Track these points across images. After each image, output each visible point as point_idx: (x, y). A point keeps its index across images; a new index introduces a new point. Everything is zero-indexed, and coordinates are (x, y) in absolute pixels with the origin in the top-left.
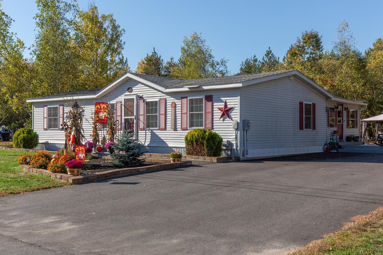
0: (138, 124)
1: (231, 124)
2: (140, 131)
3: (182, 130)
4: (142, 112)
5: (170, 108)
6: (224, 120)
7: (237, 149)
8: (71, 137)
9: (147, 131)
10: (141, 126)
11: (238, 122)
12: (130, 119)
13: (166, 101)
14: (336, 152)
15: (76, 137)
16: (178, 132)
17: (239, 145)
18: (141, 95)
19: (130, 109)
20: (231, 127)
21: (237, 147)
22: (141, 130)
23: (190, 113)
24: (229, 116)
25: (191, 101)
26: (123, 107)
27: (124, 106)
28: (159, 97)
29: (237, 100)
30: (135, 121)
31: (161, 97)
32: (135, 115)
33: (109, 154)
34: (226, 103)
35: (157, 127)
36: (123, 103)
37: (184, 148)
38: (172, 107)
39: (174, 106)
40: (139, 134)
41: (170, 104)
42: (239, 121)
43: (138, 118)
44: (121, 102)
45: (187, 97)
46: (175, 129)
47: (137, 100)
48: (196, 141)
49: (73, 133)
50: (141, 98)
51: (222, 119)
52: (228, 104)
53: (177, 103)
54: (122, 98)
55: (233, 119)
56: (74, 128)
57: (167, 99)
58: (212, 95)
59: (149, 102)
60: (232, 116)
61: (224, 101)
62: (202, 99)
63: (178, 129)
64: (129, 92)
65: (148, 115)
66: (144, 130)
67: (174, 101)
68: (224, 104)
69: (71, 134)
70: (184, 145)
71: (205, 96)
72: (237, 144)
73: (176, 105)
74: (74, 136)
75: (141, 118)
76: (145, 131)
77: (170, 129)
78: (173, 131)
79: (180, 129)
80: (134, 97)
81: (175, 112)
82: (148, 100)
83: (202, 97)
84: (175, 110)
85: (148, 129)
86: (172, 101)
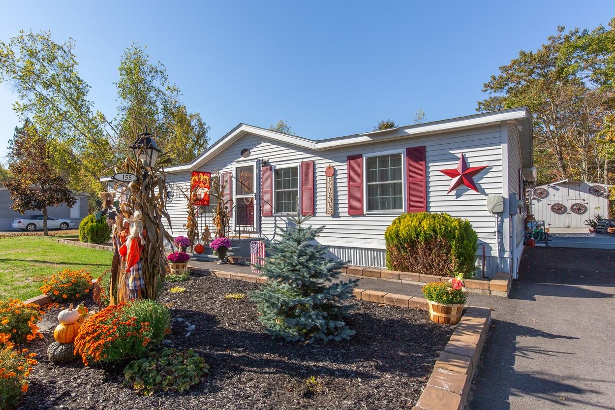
0: (260, 207)
1: (485, 202)
2: (263, 218)
3: (351, 215)
4: (267, 188)
5: (325, 177)
6: (458, 195)
7: (502, 257)
8: (128, 243)
9: (278, 218)
10: (267, 209)
11: (504, 198)
12: (246, 198)
13: (314, 165)
14: (544, 247)
15: (143, 243)
16: (342, 218)
17: (507, 247)
18: (265, 159)
19: (246, 183)
20: (485, 208)
21: (502, 250)
22: (265, 216)
23: (369, 183)
24: (474, 186)
25: (371, 162)
26: (234, 180)
27: (237, 180)
28: (301, 160)
29: (500, 151)
30: (255, 202)
31: (304, 160)
32: (255, 191)
34: (464, 159)
36: (234, 174)
37: (383, 250)
38: (327, 175)
39: (333, 173)
40: (262, 222)
41: (324, 169)
42: (507, 196)
43: (260, 198)
44: (231, 173)
45: (360, 156)
46: (335, 214)
47: (258, 168)
49: (133, 230)
50: (266, 163)
51: (454, 192)
52: (469, 160)
53: (337, 168)
54: (232, 167)
55: (487, 191)
56: (136, 213)
57: (317, 162)
58: (424, 147)
59: (281, 169)
60: (483, 186)
61: (459, 156)
62: (399, 155)
63: (341, 214)
64: (245, 157)
65: (278, 192)
66: (272, 216)
67: (332, 164)
68: (460, 162)
69: (128, 231)
70: (383, 245)
71: (407, 149)
72: (501, 244)
73: (335, 171)
75: (267, 197)
76: (273, 218)
77: (325, 214)
78: (331, 218)
79: (347, 214)
80: (254, 164)
81: (335, 183)
82: (278, 167)
83: (402, 151)
84: (335, 180)
85: (279, 214)
86: (327, 165)
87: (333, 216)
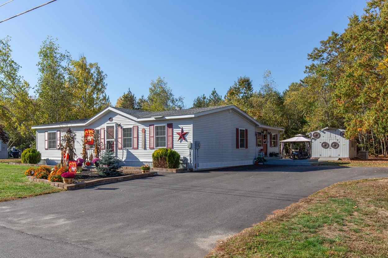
0: (117, 145)
1: (186, 145)
2: (118, 150)
3: (150, 149)
4: (120, 136)
5: (141, 133)
6: (181, 142)
7: (191, 163)
8: (66, 155)
9: (124, 150)
10: (120, 146)
11: (191, 143)
12: (112, 141)
13: (138, 127)
14: (262, 165)
15: (70, 155)
16: (147, 150)
17: (192, 160)
18: (119, 123)
19: (111, 134)
20: (187, 146)
21: (191, 161)
22: (119, 149)
23: (156, 136)
24: (185, 139)
25: (157, 128)
26: (106, 132)
27: (107, 132)
28: (133, 125)
29: (191, 127)
30: (115, 142)
31: (134, 125)
32: (115, 138)
33: (95, 168)
34: (182, 129)
35: (131, 147)
36: (106, 130)
37: (151, 162)
38: (142, 132)
39: (144, 131)
40: (118, 152)
41: (141, 130)
42: (192, 143)
43: (117, 141)
44: (104, 129)
45: (153, 125)
46: (145, 148)
47: (116, 127)
48: (161, 157)
49: (67, 152)
50: (119, 125)
51: (180, 141)
52: (184, 129)
53: (146, 129)
54: (105, 126)
55: (188, 141)
56: (68, 148)
57: (139, 126)
58: (172, 124)
59: (125, 128)
60: (187, 139)
61: (181, 128)
62: (165, 126)
63: (147, 149)
64: (110, 121)
65: (125, 138)
66: (122, 149)
67: (144, 128)
68: (181, 130)
69: (65, 152)
70: (151, 160)
71: (167, 124)
72: (190, 159)
73: (145, 130)
74: (68, 154)
75: (120, 140)
76: (122, 150)
77: (141, 148)
78: (144, 150)
79: (149, 148)
80: (114, 125)
81: (145, 136)
82: (124, 127)
83: (165, 125)
84: (145, 134)
85: (125, 148)
86: (142, 128)
87: (144, 149)
